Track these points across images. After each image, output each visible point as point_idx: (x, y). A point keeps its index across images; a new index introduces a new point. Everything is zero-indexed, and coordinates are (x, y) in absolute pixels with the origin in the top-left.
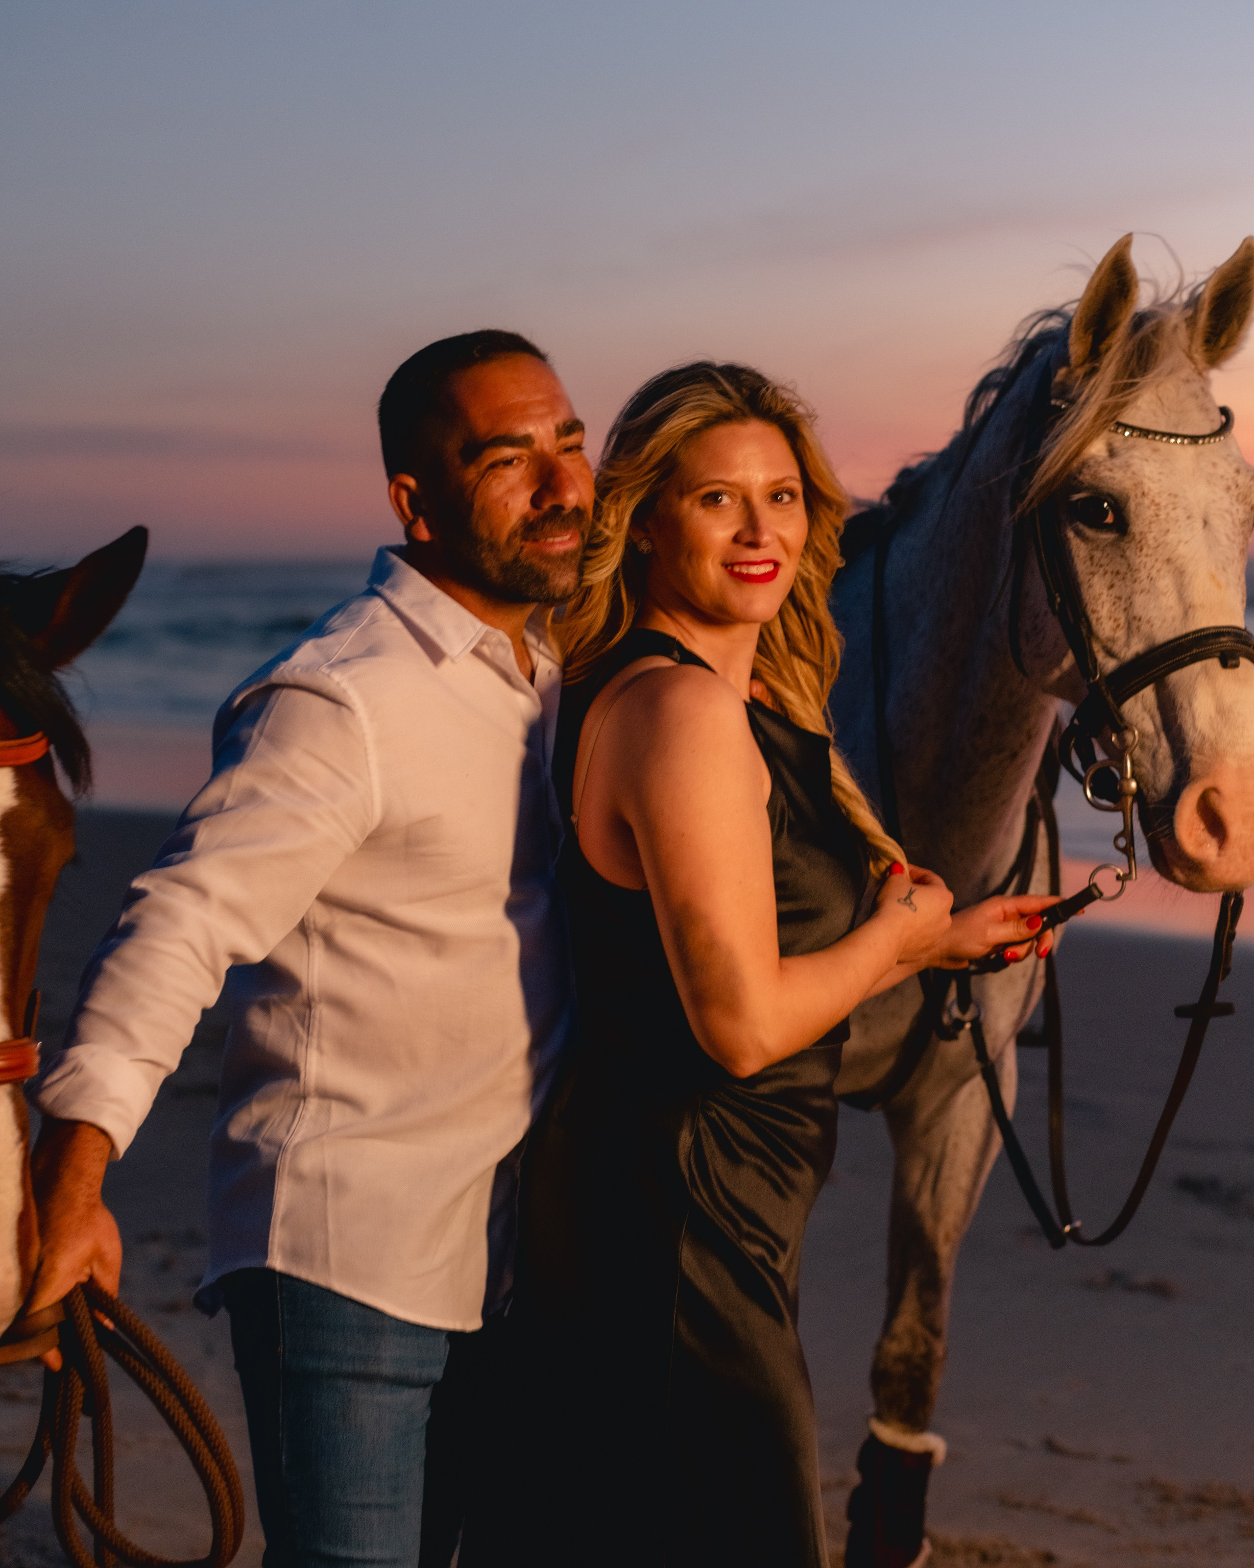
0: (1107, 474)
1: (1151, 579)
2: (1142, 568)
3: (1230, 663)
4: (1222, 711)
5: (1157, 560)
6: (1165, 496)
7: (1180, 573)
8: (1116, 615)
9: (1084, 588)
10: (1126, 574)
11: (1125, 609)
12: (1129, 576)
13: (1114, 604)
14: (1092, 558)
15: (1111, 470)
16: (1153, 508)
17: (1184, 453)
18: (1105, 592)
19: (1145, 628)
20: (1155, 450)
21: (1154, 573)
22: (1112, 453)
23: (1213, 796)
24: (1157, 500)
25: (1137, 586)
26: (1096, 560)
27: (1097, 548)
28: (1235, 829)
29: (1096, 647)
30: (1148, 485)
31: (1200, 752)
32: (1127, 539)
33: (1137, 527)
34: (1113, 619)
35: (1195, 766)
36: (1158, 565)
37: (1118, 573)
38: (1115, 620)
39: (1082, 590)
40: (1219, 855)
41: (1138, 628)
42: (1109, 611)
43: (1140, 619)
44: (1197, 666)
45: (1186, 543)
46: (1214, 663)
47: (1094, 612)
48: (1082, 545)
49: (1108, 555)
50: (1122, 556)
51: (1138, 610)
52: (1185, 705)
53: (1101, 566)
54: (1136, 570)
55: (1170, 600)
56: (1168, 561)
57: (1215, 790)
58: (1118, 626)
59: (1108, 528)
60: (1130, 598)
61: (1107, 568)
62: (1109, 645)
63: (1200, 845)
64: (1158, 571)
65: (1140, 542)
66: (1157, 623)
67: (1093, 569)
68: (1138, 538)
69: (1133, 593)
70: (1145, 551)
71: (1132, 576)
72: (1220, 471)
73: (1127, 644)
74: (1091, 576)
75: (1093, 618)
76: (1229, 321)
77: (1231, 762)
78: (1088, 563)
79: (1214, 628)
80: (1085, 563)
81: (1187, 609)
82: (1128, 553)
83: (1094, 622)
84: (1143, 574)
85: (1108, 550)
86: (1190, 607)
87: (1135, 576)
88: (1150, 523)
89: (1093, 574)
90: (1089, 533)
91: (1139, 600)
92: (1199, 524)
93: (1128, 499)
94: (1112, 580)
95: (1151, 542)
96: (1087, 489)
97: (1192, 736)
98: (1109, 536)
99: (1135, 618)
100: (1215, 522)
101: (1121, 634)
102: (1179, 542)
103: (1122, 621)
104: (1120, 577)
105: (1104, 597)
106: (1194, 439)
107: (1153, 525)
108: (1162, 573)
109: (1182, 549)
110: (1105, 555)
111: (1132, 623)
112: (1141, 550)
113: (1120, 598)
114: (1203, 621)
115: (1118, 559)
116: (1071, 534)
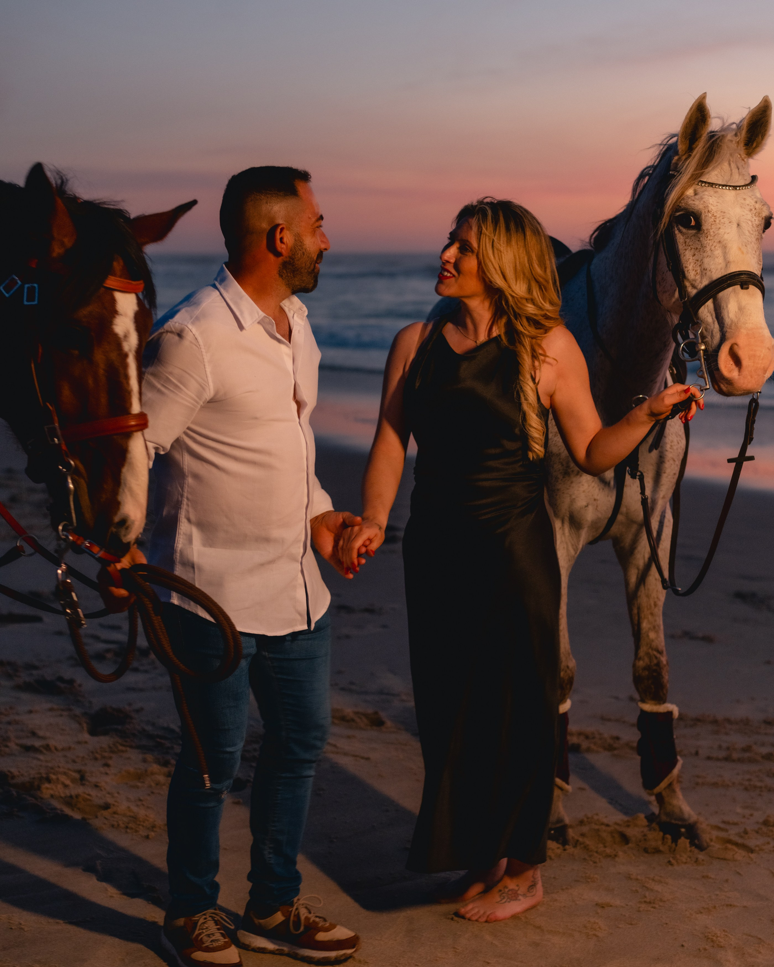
0: (692, 202)
1: (712, 251)
2: (707, 246)
3: (744, 287)
4: (741, 309)
5: (714, 242)
6: (719, 212)
7: (725, 247)
8: (696, 269)
9: (682, 256)
10: (700, 249)
11: (700, 265)
12: (701, 250)
13: (695, 263)
14: (685, 242)
15: (694, 201)
16: (713, 218)
17: (730, 194)
18: (691, 258)
19: (708, 273)
20: (716, 192)
21: (713, 248)
22: (696, 194)
23: (736, 347)
24: (715, 214)
25: (705, 254)
26: (687, 243)
27: (687, 238)
28: (745, 362)
29: (687, 284)
30: (711, 207)
31: (730, 328)
32: (701, 232)
33: (705, 227)
34: (694, 270)
35: (728, 335)
36: (715, 244)
37: (697, 248)
38: (696, 271)
39: (681, 258)
40: (739, 375)
41: (706, 273)
42: (693, 267)
43: (706, 270)
44: (730, 289)
45: (728, 233)
46: (738, 287)
47: (686, 267)
48: (681, 237)
49: (692, 240)
50: (699, 241)
51: (706, 266)
52: (725, 307)
53: (689, 246)
54: (705, 247)
55: (720, 260)
56: (720, 242)
57: (736, 344)
58: (697, 273)
59: (693, 228)
60: (702, 260)
61: (692, 247)
62: (694, 282)
63: (730, 372)
64: (715, 247)
65: (707, 233)
66: (714, 271)
67: (686, 248)
68: (706, 232)
69: (703, 257)
70: (709, 238)
71: (703, 249)
72: (747, 202)
73: (701, 282)
74: (685, 251)
75: (686, 270)
76: (757, 136)
77: (743, 331)
78: (684, 245)
79: (738, 271)
80: (682, 245)
81: (727, 263)
82: (701, 239)
83: (686, 272)
84: (708, 249)
85: (693, 238)
86: (728, 262)
87: (705, 250)
88: (712, 225)
89: (686, 250)
90: (684, 230)
91: (706, 260)
92: (735, 226)
93: (701, 214)
94: (694, 252)
95: (712, 233)
96: (682, 210)
97: (727, 321)
98: (694, 232)
99: (704, 269)
100: (743, 224)
101: (698, 277)
102: (725, 233)
103: (699, 271)
104: (698, 250)
105: (690, 260)
106: (735, 187)
107: (713, 226)
108: (717, 248)
109: (726, 236)
110: (691, 241)
111: (704, 271)
112: (707, 237)
113: (698, 261)
114: (734, 268)
115: (697, 242)
116: (677, 232)
